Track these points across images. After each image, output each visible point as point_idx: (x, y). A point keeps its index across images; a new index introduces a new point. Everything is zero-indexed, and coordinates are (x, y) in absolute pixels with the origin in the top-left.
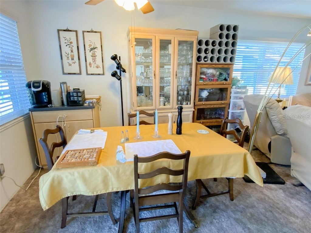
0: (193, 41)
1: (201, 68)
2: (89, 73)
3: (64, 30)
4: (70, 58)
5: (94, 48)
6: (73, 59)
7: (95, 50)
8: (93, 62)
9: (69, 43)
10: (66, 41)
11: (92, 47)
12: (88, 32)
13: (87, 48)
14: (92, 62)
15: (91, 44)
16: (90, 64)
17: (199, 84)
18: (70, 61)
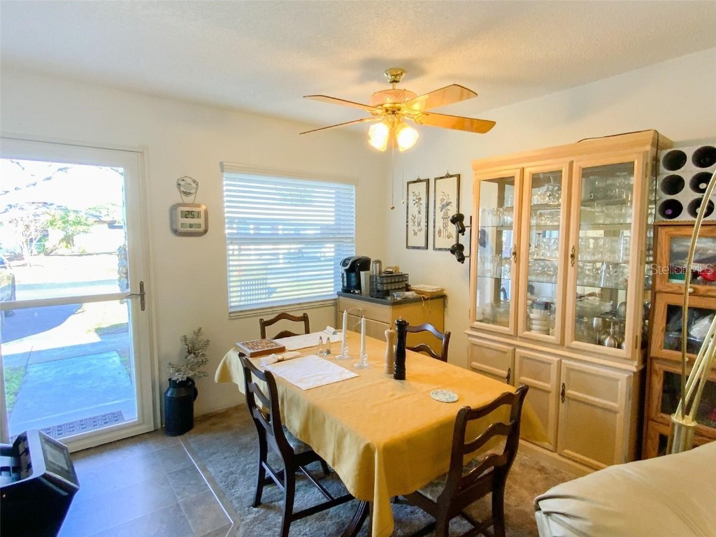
0: (633, 163)
1: (673, 238)
2: (436, 247)
3: (414, 182)
4: (416, 224)
5: (448, 204)
6: (419, 225)
7: (449, 207)
8: (444, 228)
9: (417, 201)
10: (415, 197)
11: (444, 203)
12: (441, 178)
13: (439, 205)
14: (442, 229)
15: (444, 197)
16: (440, 232)
17: (666, 290)
18: (416, 229)
